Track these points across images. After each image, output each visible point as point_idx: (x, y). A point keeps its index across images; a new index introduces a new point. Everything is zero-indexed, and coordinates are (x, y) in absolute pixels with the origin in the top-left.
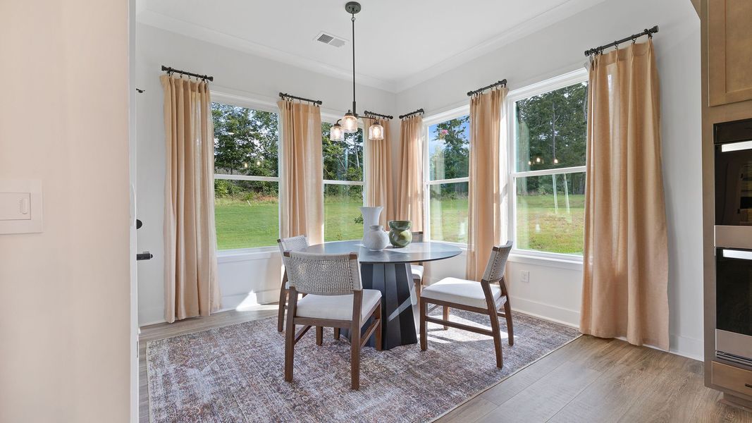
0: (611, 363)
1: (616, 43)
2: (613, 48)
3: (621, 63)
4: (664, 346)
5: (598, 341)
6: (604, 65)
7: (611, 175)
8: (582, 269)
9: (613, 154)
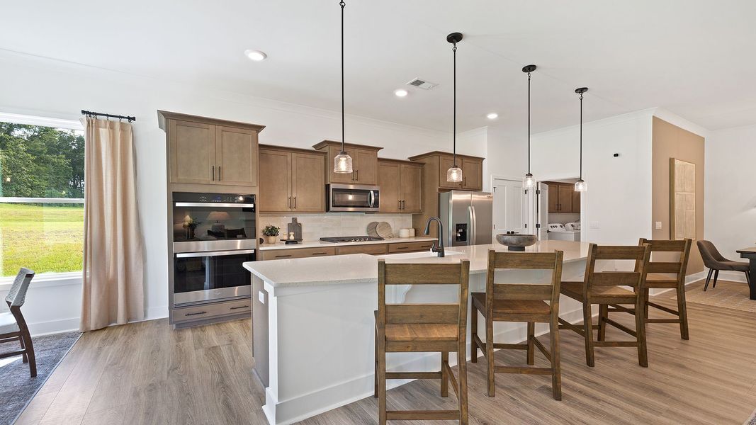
0: (115, 339)
1: (108, 115)
2: (106, 117)
3: (111, 130)
4: (141, 318)
5: (98, 332)
6: (98, 127)
7: (105, 209)
8: (82, 282)
9: (106, 195)
